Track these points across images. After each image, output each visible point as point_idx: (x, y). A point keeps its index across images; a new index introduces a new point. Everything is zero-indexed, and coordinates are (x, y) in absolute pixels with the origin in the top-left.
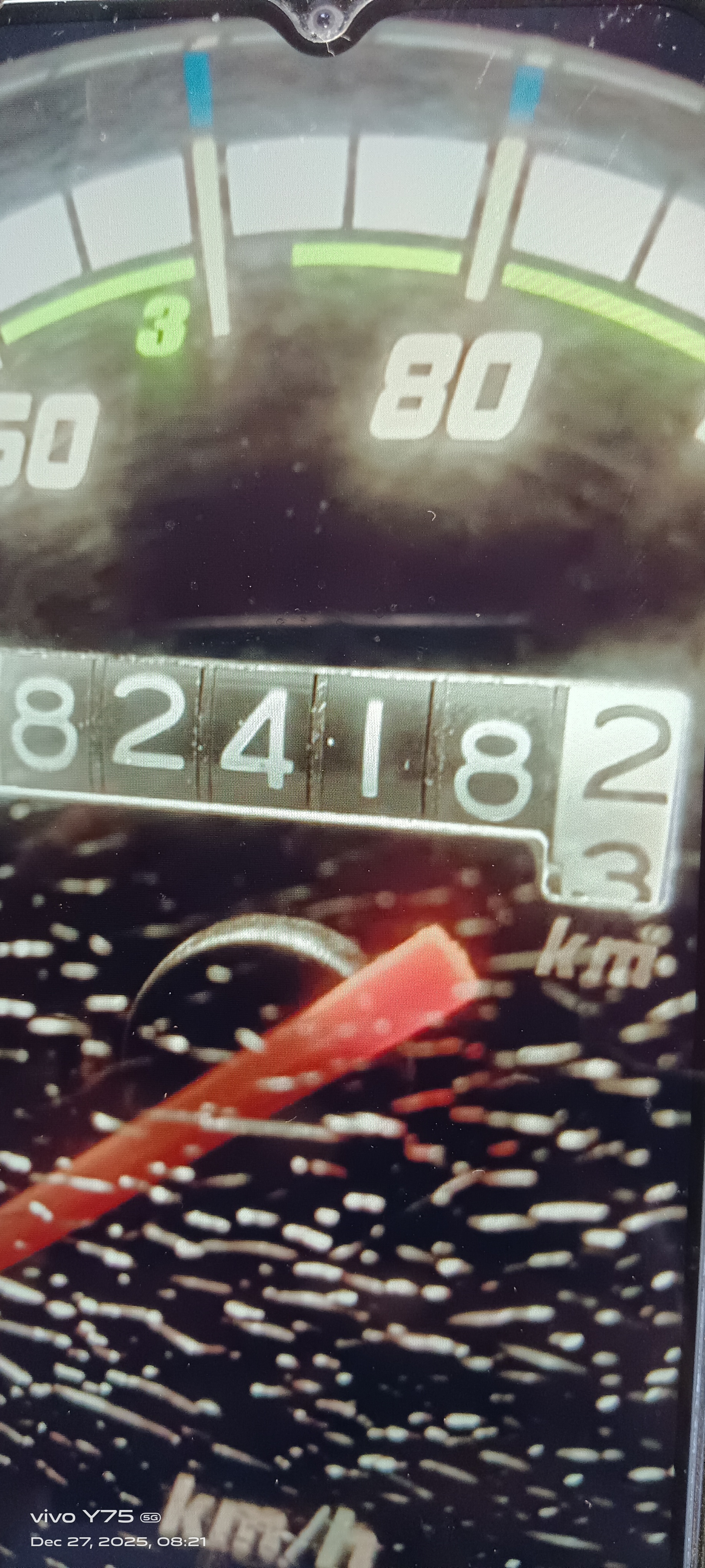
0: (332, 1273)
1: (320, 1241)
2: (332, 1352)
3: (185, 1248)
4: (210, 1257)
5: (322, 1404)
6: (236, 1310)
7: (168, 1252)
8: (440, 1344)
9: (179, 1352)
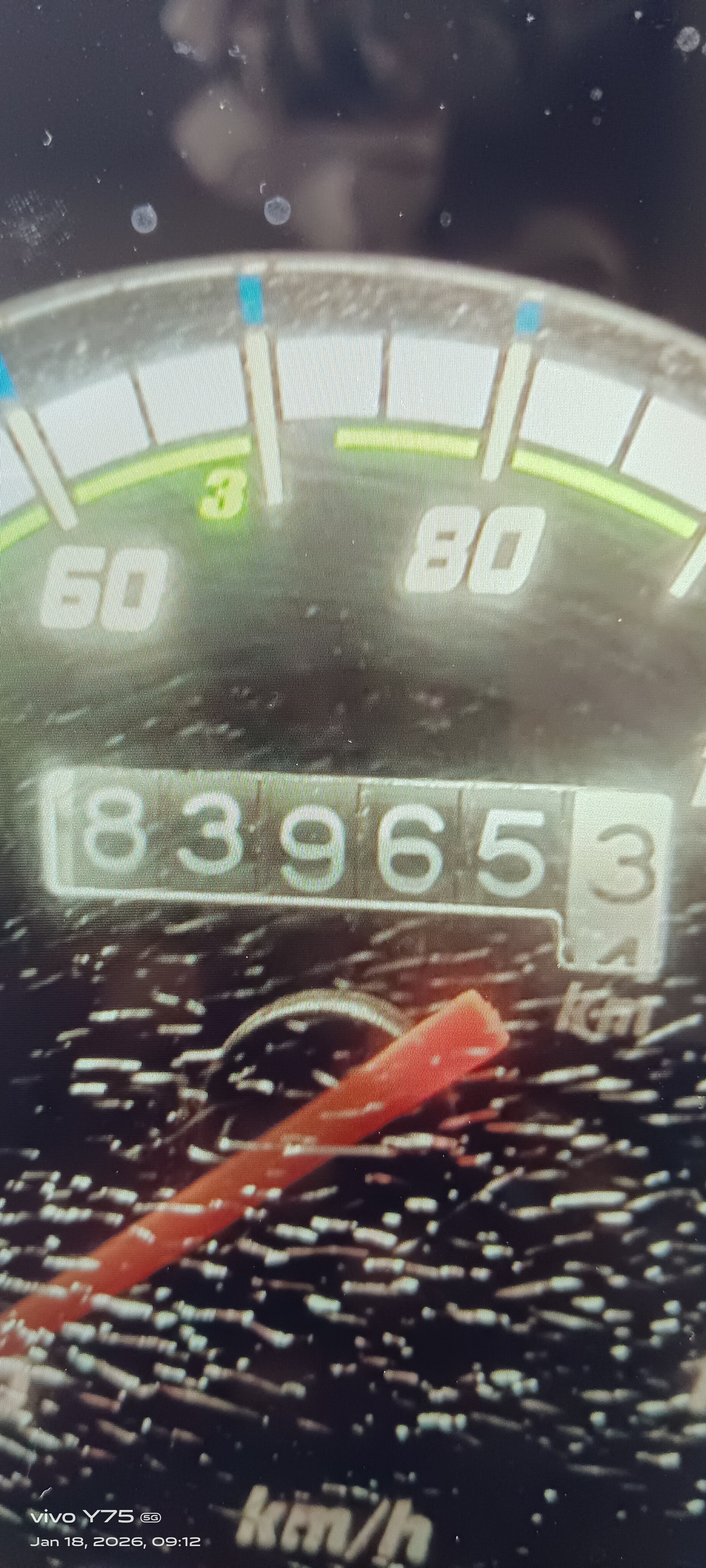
0: (398, 1265)
1: (387, 1240)
2: (397, 1331)
3: (273, 1257)
4: (294, 1261)
5: (389, 1375)
6: (317, 1303)
7: (258, 1260)
8: (486, 1316)
9: (268, 1346)
